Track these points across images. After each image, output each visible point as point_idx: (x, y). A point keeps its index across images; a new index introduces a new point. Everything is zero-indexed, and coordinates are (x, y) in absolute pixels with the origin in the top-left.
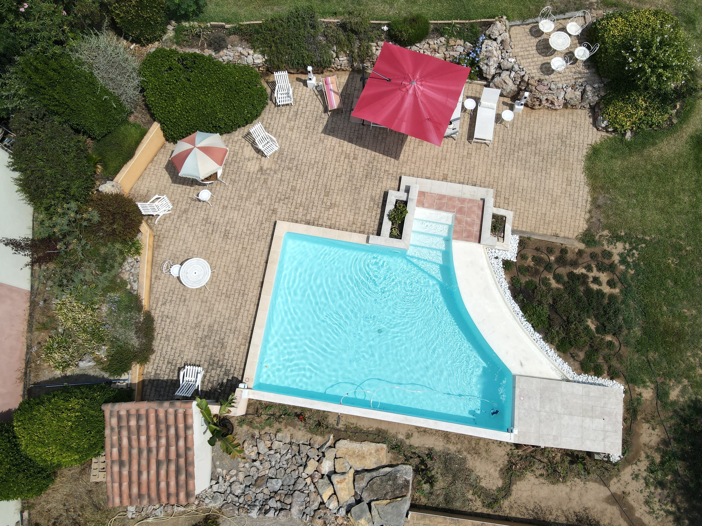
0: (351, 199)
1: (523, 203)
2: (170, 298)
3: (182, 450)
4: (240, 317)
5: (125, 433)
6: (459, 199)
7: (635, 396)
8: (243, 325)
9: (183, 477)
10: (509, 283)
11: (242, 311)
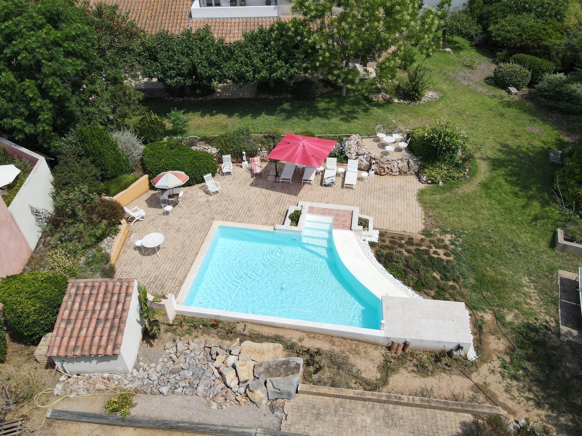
0: (265, 213)
1: (380, 215)
2: (130, 262)
3: (119, 313)
4: (179, 271)
5: (78, 299)
6: (336, 210)
7: (478, 318)
8: (180, 275)
9: (114, 333)
10: (374, 253)
11: (181, 268)
